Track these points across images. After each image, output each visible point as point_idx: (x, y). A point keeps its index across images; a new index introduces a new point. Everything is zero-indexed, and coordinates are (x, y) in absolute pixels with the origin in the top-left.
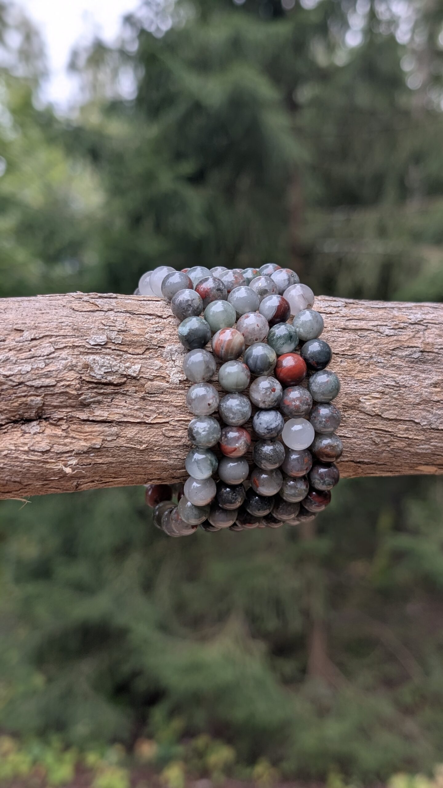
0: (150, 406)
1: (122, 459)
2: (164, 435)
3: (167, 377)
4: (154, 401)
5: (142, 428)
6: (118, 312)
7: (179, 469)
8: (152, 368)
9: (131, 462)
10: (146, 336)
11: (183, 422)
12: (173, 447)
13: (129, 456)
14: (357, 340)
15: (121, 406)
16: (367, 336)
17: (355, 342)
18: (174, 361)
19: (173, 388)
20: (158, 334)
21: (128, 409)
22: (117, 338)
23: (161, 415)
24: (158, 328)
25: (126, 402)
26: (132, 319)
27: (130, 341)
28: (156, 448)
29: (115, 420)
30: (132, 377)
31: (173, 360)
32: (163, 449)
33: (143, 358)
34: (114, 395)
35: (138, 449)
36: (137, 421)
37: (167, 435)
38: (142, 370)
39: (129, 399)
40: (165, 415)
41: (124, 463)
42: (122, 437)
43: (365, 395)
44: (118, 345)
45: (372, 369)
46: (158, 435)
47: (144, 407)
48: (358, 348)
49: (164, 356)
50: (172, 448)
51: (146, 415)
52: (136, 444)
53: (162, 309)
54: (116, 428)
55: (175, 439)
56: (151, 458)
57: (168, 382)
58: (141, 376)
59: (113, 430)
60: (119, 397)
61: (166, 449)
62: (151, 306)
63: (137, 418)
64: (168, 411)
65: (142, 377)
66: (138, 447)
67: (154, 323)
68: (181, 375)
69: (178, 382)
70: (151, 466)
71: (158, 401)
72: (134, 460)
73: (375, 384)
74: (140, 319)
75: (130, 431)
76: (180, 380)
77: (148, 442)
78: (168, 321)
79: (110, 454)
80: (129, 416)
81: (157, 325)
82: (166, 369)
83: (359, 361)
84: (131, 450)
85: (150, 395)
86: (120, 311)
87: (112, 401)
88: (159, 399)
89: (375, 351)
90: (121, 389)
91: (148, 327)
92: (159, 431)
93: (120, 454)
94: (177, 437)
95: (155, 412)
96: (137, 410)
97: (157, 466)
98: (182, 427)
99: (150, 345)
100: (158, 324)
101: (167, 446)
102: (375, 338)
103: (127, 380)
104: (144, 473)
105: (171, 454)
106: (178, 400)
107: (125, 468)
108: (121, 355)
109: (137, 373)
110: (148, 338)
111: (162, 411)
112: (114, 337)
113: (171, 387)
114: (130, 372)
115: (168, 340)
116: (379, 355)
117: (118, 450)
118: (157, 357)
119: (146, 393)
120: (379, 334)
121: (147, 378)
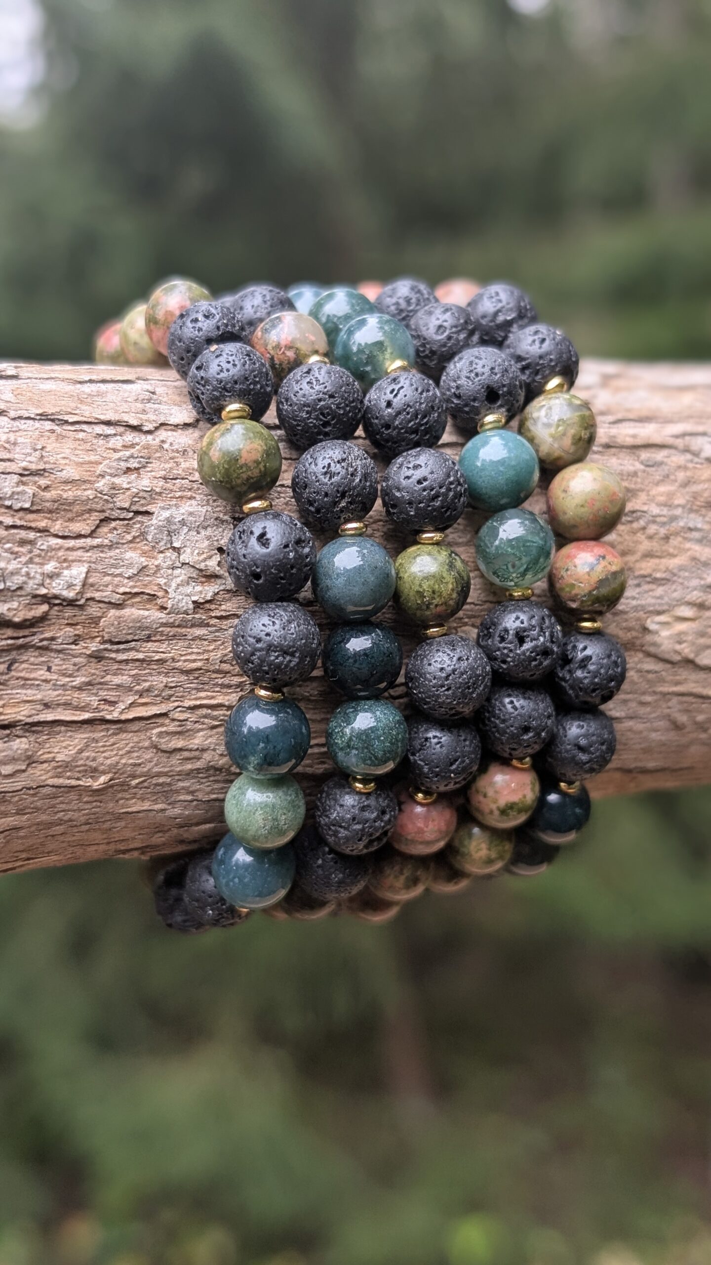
0: (115, 674)
1: (44, 817)
2: (156, 747)
3: (160, 594)
4: (127, 661)
5: (97, 735)
6: (20, 418)
7: (198, 824)
8: (118, 571)
9: (70, 820)
10: (101, 484)
11: (205, 711)
12: (179, 773)
13: (63, 806)
14: (640, 474)
15: (37, 680)
16: (660, 464)
17: (634, 479)
18: (177, 550)
19: (177, 623)
20: (133, 477)
21: (55, 687)
22: (18, 493)
23: (148, 696)
24: (132, 460)
25: (49, 669)
26: (60, 437)
27: (54, 501)
28: (134, 782)
29: (20, 721)
30: (64, 600)
31: (174, 549)
32: (154, 781)
33: (93, 547)
34: (14, 653)
35: (88, 789)
36: (81, 718)
37: (164, 747)
38: (91, 580)
39: (57, 661)
40: (156, 696)
41: (50, 825)
42: (42, 763)
43: (659, 613)
44: (21, 514)
45: (675, 548)
46: (140, 748)
47: (99, 680)
48: (640, 493)
49: (150, 538)
50: (177, 778)
51: (105, 700)
52: (80, 775)
53: (140, 406)
54: (24, 740)
55: (186, 754)
56: (123, 807)
57: (163, 608)
58: (88, 595)
59: (15, 747)
60: (31, 656)
61: (161, 780)
62: (110, 397)
63: (83, 709)
64: (166, 686)
65: (92, 599)
66: (87, 782)
67: (119, 445)
68: (199, 588)
69: (191, 606)
70: (123, 824)
71: (137, 660)
72: (76, 815)
73: (682, 584)
74: (81, 435)
75: (64, 744)
76: (194, 602)
77: (114, 769)
78: (158, 440)
79: (12, 809)
80: (59, 705)
81: (128, 453)
82: (156, 572)
83: (644, 528)
84: (67, 793)
85: (115, 647)
86: (27, 415)
87: (9, 669)
88: (141, 656)
89: (681, 501)
90: (34, 634)
91: (105, 458)
92: (143, 737)
93: (38, 804)
94: (191, 750)
95: (130, 689)
96: (79, 689)
97: (141, 823)
98: (203, 723)
99: (112, 509)
100: (132, 451)
101: (165, 774)
102: (679, 467)
103: (51, 608)
104: (105, 841)
105: (177, 792)
106: (192, 653)
107: (53, 836)
108: (32, 542)
109: (78, 588)
110: (106, 490)
111: (150, 687)
112: (10, 493)
113: (171, 620)
114: (57, 587)
115: (160, 494)
116: (691, 511)
117: (33, 795)
118: (131, 542)
119: (104, 642)
120: (689, 456)
121: (106, 600)
